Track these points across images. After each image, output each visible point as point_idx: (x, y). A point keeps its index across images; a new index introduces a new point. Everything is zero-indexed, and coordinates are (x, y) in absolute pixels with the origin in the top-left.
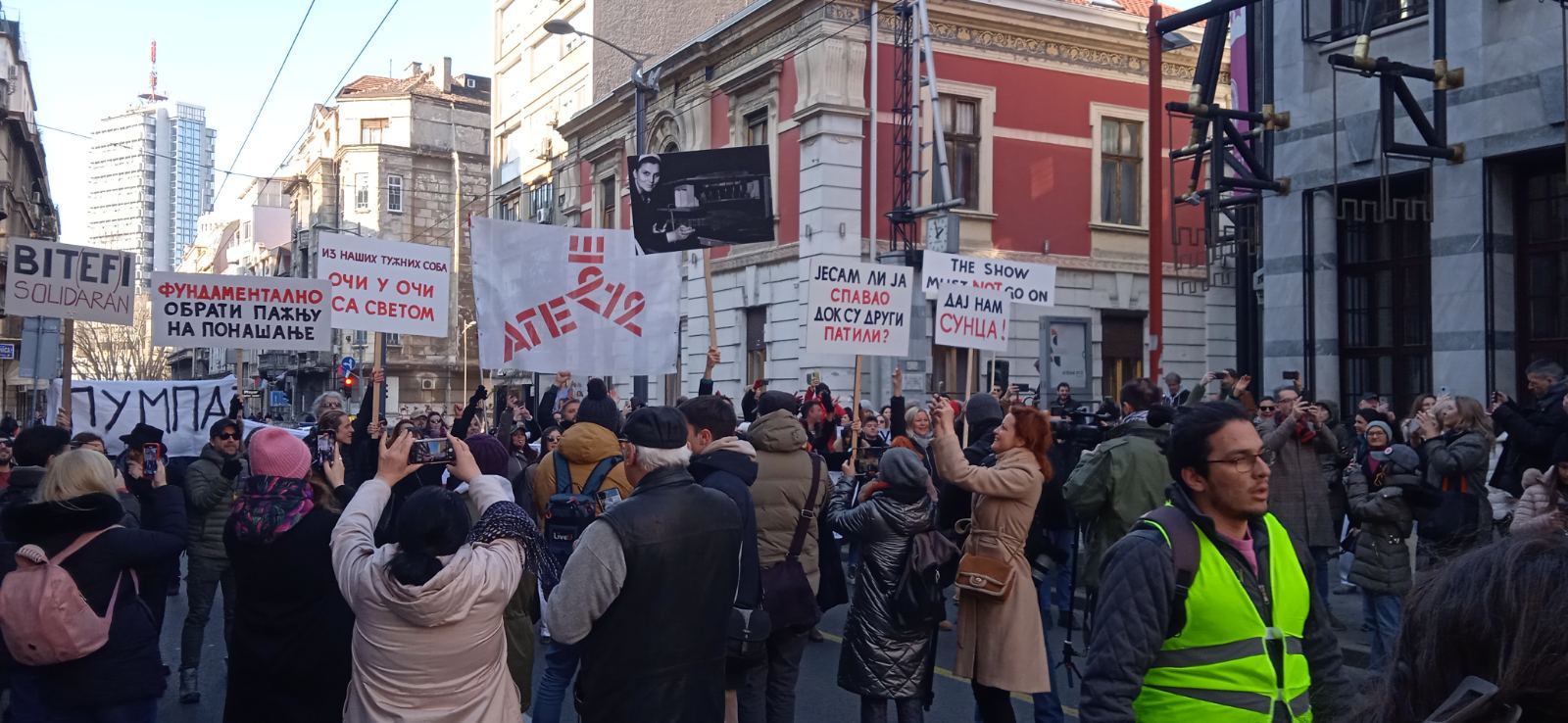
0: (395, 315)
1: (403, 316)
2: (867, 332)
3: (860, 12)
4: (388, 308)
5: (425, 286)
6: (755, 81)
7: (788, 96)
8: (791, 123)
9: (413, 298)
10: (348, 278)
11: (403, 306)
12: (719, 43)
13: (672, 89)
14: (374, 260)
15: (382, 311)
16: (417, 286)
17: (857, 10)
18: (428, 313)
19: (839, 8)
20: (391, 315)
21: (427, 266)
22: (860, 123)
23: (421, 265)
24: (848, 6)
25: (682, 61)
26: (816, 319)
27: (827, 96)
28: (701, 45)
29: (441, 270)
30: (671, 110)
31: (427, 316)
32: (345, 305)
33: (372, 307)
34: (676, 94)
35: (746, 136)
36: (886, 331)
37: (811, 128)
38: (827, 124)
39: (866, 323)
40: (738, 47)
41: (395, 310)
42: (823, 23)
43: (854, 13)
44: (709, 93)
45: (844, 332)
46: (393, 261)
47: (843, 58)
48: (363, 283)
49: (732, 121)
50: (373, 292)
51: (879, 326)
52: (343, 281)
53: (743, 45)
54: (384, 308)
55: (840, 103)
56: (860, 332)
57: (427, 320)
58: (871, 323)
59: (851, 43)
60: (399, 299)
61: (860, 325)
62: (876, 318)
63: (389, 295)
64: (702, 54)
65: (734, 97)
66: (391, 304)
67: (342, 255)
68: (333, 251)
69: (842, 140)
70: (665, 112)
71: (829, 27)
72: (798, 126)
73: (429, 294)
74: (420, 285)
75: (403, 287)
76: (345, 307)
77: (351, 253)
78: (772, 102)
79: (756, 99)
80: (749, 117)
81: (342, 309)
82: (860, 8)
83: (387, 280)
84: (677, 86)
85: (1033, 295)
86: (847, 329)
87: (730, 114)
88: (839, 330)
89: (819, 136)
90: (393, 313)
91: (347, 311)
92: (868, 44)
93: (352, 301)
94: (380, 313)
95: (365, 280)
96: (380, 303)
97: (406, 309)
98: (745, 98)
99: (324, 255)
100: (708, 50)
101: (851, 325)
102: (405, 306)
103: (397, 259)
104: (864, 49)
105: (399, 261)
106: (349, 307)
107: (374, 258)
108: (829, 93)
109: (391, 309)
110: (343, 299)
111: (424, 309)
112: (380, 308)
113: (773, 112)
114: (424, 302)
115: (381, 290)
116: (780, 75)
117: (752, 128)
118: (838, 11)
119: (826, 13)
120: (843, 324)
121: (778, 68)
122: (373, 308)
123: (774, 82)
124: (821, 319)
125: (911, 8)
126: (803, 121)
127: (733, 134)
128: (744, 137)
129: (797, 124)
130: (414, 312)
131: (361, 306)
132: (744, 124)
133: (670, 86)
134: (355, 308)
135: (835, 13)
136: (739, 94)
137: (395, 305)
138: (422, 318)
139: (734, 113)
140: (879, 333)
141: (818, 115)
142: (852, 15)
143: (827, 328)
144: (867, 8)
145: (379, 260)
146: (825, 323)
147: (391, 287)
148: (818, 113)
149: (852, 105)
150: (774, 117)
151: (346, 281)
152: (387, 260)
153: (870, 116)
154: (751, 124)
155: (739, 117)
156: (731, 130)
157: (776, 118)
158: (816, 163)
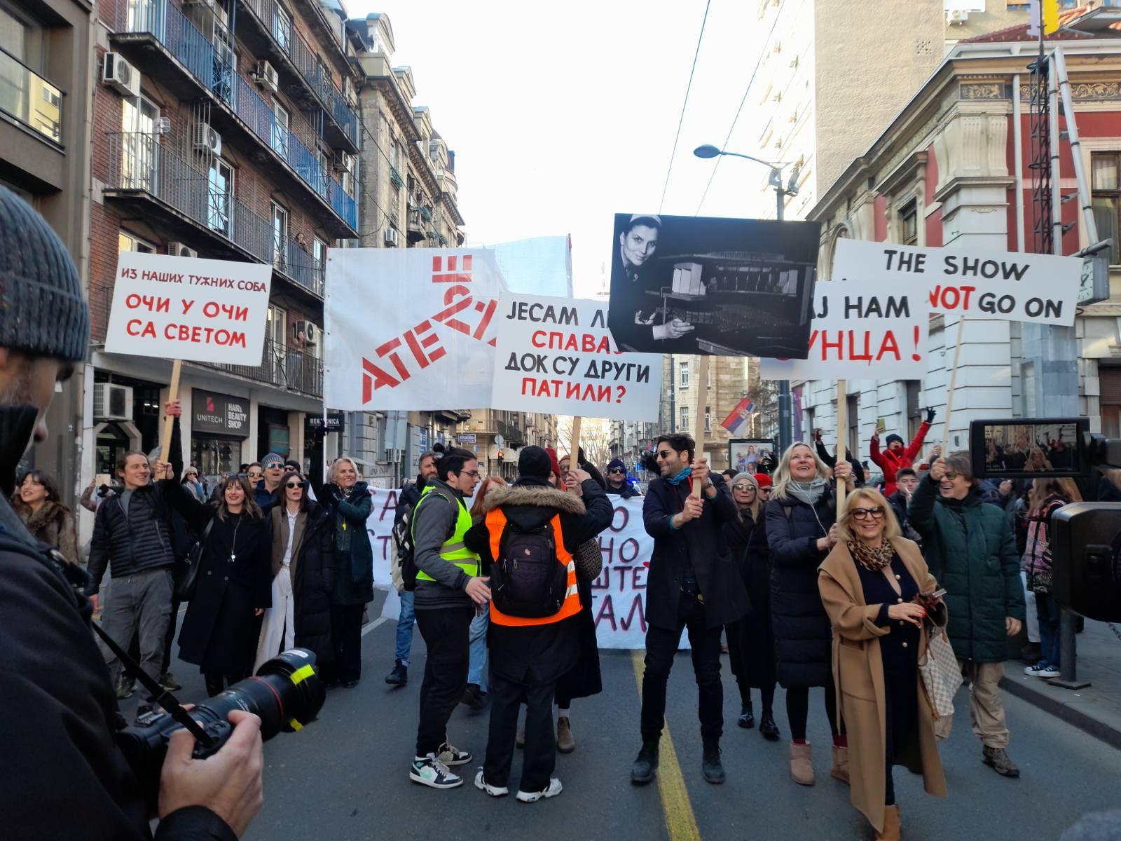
0: (198, 341)
1: (208, 341)
2: (590, 388)
3: (1000, 89)
4: (190, 333)
5: (238, 308)
6: (905, 177)
7: (931, 180)
8: (936, 205)
9: (222, 322)
10: (148, 300)
11: (209, 331)
12: (876, 154)
13: (846, 205)
14: (180, 280)
15: (184, 335)
16: (228, 308)
17: (997, 86)
18: (239, 338)
19: (976, 87)
20: (194, 340)
21: (242, 285)
22: (1003, 192)
23: (235, 284)
24: (986, 84)
25: (849, 178)
26: (509, 368)
27: (964, 170)
28: (861, 160)
29: (259, 290)
30: (845, 223)
31: (237, 342)
32: (141, 328)
33: (172, 332)
34: (849, 208)
35: (901, 228)
36: (620, 387)
37: (952, 204)
38: (965, 197)
39: (587, 375)
40: (891, 151)
41: (199, 334)
42: (958, 104)
43: (993, 89)
44: (871, 199)
45: (552, 387)
46: (202, 280)
47: (982, 133)
48: (164, 305)
49: (889, 218)
50: (175, 315)
51: (609, 380)
52: (142, 303)
53: (895, 149)
54: (186, 332)
55: (979, 175)
56: (577, 387)
57: (237, 346)
58: (596, 376)
59: (990, 118)
60: (205, 322)
61: (578, 377)
62: (604, 370)
63: (195, 318)
64: (864, 167)
65: (889, 197)
66: (195, 329)
67: (144, 274)
68: (134, 271)
69: (983, 210)
70: (841, 225)
71: (964, 107)
72: (941, 206)
73: (242, 317)
74: (232, 307)
75: (212, 310)
76: (141, 332)
77: (155, 273)
78: (919, 192)
79: (907, 193)
80: (903, 211)
81: (138, 333)
82: (998, 84)
83: (192, 302)
84: (849, 201)
85: (1034, 307)
86: (558, 383)
87: (886, 212)
88: (545, 383)
89: (958, 209)
90: (196, 337)
91: (143, 335)
92: (1010, 117)
93: (150, 324)
94: (181, 338)
95: (167, 302)
96: (182, 327)
97: (213, 335)
98: (899, 195)
99: (123, 275)
100: (868, 163)
101: (564, 378)
102: (212, 330)
103: (206, 279)
104: (1005, 121)
105: (209, 281)
106: (146, 331)
107: (180, 278)
108: (967, 168)
109: (195, 334)
110: (139, 322)
111: (235, 334)
112: (181, 332)
113: (920, 200)
114: (235, 326)
115: (185, 312)
116: (925, 165)
117: (907, 219)
118: (975, 91)
119: (962, 94)
120: (551, 376)
121: (921, 159)
122: (174, 332)
123: (921, 173)
124: (517, 368)
125: (1047, 62)
126: (944, 200)
127: (890, 228)
128: (899, 230)
129: (939, 204)
130: (222, 337)
131: (160, 330)
132: (899, 218)
133: (843, 203)
134: (153, 332)
135: (972, 93)
136: (893, 193)
137: (200, 329)
138: (231, 344)
139: (890, 210)
140: (608, 390)
141: (956, 190)
142: (991, 92)
143: (525, 380)
144: (1008, 83)
145: (186, 279)
146: (523, 374)
147: (196, 310)
148: (956, 187)
149: (993, 175)
150: (921, 204)
151: (145, 303)
152: (194, 280)
153: (1015, 184)
154: (905, 216)
155: (894, 212)
156: (888, 226)
157: (923, 205)
158: (956, 235)
